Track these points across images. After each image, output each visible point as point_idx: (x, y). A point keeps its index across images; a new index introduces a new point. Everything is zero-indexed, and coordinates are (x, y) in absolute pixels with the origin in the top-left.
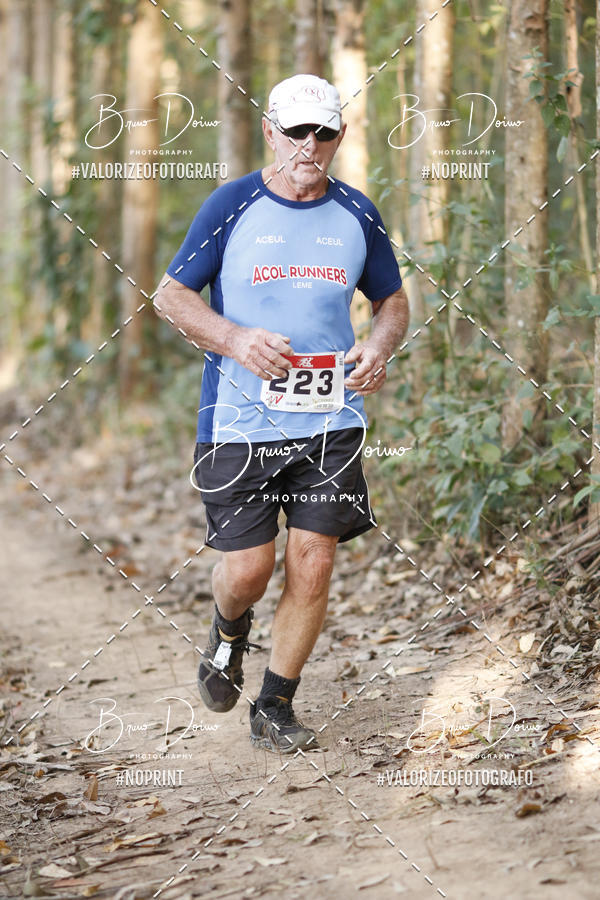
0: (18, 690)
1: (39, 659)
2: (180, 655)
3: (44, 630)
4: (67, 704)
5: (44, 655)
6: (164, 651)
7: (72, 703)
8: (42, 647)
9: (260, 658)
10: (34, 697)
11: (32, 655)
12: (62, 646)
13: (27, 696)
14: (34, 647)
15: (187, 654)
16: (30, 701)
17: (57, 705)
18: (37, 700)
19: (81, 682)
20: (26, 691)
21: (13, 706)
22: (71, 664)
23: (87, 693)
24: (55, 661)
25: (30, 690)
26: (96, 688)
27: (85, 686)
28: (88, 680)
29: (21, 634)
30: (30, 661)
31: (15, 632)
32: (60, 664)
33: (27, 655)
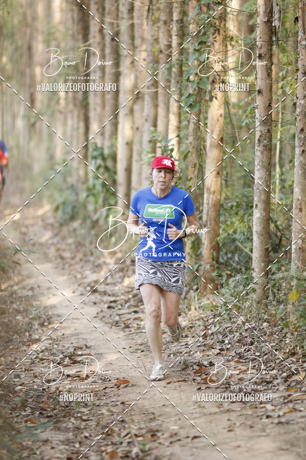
0: (155, 441)
1: (165, 425)
2: (238, 424)
3: (167, 409)
4: (181, 448)
5: (168, 423)
6: (229, 422)
7: (183, 448)
8: (166, 418)
9: (279, 427)
10: (164, 444)
11: (161, 423)
12: (177, 418)
13: (160, 443)
14: (161, 418)
15: (241, 424)
16: (161, 446)
17: (176, 448)
18: (165, 446)
19: (188, 437)
20: (159, 441)
21: (153, 449)
22: (181, 428)
23: (191, 443)
24: (173, 426)
25: (161, 441)
26: (196, 440)
27: (190, 439)
28: (192, 436)
29: (155, 411)
30: (161, 425)
31: (152, 410)
32: (176, 428)
33: (159, 422)
